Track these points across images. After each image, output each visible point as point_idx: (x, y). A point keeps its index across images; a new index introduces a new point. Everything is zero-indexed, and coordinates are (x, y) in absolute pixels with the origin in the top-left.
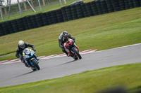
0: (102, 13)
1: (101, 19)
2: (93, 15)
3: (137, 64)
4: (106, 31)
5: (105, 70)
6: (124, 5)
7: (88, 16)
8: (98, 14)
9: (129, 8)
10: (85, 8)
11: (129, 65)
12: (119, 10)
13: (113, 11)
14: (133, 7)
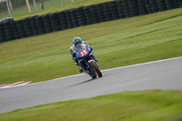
0: (38, 34)
1: (37, 42)
2: (25, 36)
3: (82, 100)
4: (42, 57)
5: (41, 108)
6: (66, 23)
7: (19, 38)
8: (32, 35)
9: (72, 27)
10: (16, 28)
11: (72, 101)
12: (60, 29)
13: (51, 30)
14: (78, 25)
